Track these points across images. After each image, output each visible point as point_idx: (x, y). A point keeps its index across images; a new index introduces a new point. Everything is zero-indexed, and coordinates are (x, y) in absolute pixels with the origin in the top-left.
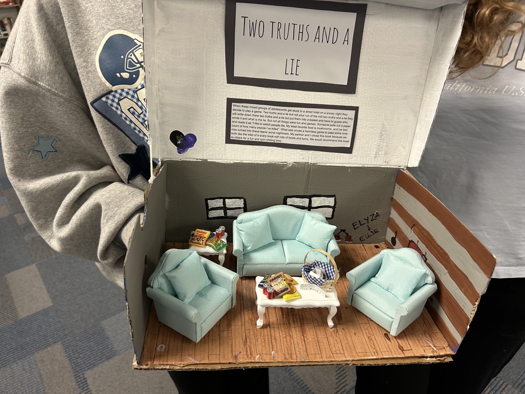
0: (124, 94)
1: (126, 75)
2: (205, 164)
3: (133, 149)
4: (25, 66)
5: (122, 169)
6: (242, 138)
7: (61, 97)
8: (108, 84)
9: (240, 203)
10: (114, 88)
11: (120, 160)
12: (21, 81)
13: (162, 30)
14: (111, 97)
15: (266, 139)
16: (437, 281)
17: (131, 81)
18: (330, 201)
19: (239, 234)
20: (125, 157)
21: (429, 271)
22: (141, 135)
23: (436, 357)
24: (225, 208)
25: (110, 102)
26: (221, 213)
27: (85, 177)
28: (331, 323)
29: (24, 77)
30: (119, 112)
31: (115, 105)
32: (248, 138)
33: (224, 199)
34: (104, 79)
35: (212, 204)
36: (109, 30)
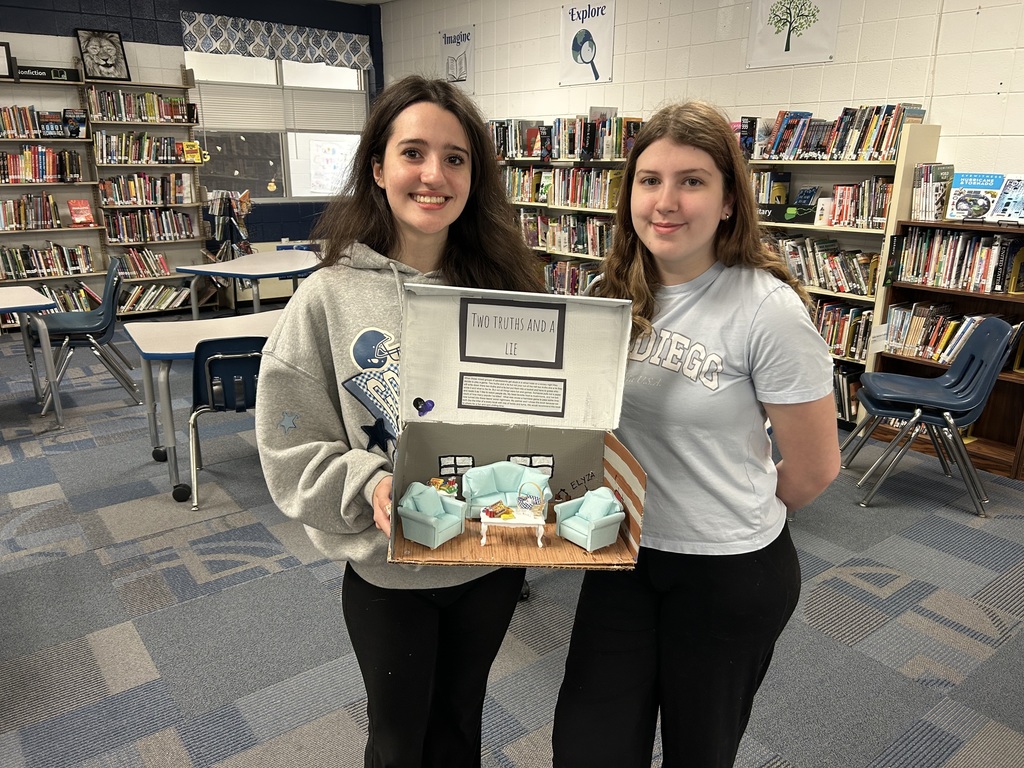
0: (372, 376)
1: (375, 361)
2: (440, 426)
3: (372, 422)
4: (288, 354)
5: (364, 439)
6: (472, 404)
7: (313, 379)
8: (359, 368)
9: (469, 461)
10: (364, 371)
11: (361, 431)
12: (282, 366)
13: (412, 323)
14: (360, 378)
15: (491, 405)
16: (625, 510)
17: (379, 365)
18: (549, 461)
19: (468, 481)
20: (366, 429)
21: (617, 501)
22: (382, 410)
23: (621, 565)
24: (456, 466)
25: (358, 382)
26: (452, 471)
27: (325, 447)
28: (540, 544)
29: (286, 364)
30: (365, 390)
31: (363, 384)
32: (476, 404)
33: (455, 457)
34: (356, 364)
35: (446, 461)
36: (364, 327)
